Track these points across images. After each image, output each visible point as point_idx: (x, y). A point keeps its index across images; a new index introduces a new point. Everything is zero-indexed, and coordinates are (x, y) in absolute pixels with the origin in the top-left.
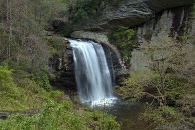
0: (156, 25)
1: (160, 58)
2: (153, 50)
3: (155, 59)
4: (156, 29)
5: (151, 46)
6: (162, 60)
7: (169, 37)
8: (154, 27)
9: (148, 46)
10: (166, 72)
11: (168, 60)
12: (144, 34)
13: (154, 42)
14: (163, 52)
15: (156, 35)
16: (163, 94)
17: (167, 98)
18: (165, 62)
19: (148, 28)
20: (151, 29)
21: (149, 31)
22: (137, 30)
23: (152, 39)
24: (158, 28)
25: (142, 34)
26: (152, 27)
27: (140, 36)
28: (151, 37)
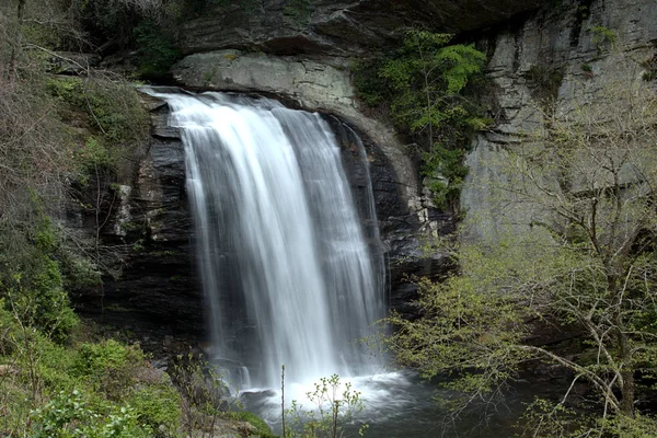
0: (587, 25)
1: (602, 180)
2: (570, 145)
3: (577, 189)
4: (586, 42)
5: (560, 128)
6: (615, 192)
7: (646, 78)
8: (576, 33)
9: (548, 126)
10: (634, 250)
11: (641, 191)
12: (526, 66)
13: (575, 105)
14: (616, 150)
15: (586, 69)
16: (620, 356)
17: (637, 375)
18: (626, 202)
19: (546, 39)
20: (563, 41)
21: (552, 51)
22: (493, 46)
23: (562, 91)
24: (592, 40)
25: (516, 65)
26: (567, 32)
27: (507, 75)
28: (559, 83)
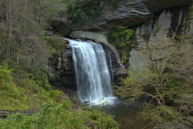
0: (155, 25)
1: (158, 57)
2: (151, 50)
3: (153, 59)
4: (155, 29)
5: (150, 46)
6: (161, 60)
7: (167, 36)
8: (153, 27)
9: (147, 46)
10: (165, 72)
11: (166, 59)
12: (142, 34)
13: (152, 41)
14: (161, 51)
15: (155, 35)
16: (161, 94)
17: (165, 98)
18: (163, 62)
19: (147, 28)
20: (150, 29)
21: (148, 31)
22: (136, 30)
23: (150, 39)
24: (156, 28)
25: (140, 34)
26: (151, 27)
27: (139, 36)
28: (149, 37)
